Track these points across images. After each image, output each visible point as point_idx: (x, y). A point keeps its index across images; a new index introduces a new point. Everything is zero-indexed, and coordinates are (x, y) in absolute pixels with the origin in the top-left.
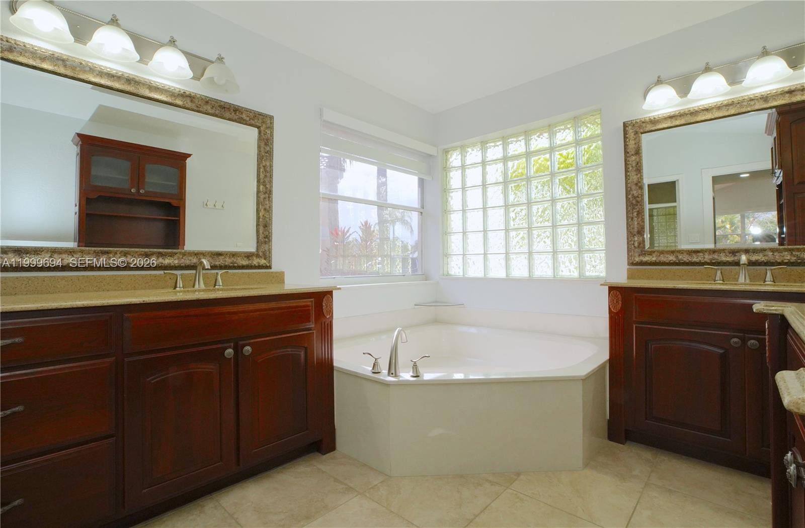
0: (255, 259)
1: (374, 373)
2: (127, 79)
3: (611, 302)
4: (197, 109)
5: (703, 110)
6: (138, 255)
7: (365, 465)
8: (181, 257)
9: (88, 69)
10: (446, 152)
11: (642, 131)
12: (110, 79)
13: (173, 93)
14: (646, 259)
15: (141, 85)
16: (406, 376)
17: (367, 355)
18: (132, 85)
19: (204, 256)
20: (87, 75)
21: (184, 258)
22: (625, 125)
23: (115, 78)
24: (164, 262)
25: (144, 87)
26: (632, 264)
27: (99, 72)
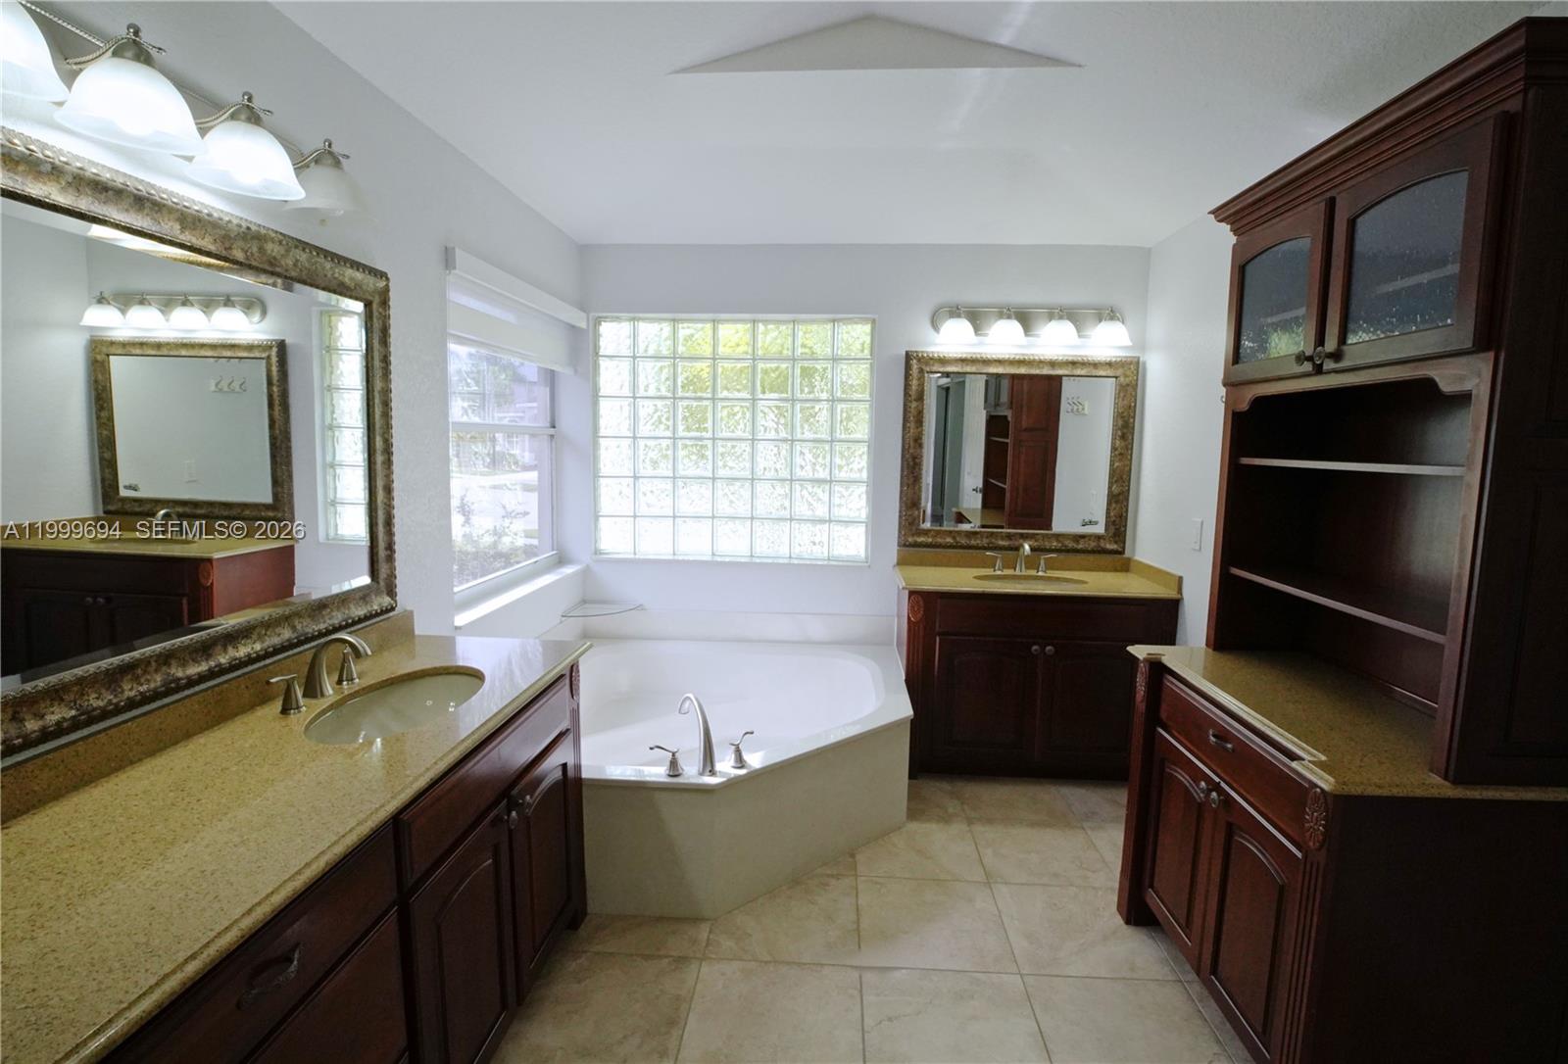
0: (373, 597)
1: (671, 776)
2: (135, 196)
3: (912, 608)
4: (270, 269)
5: (995, 361)
6: (190, 653)
7: (660, 919)
8: (264, 632)
9: (49, 167)
10: (598, 322)
11: (928, 370)
12: (98, 195)
13: (229, 231)
14: (921, 539)
15: (165, 211)
16: (726, 767)
17: (656, 749)
18: (146, 212)
19: (300, 617)
20: (44, 188)
21: (268, 633)
22: (908, 356)
23: (110, 192)
24: (237, 655)
25: (172, 216)
26: (905, 545)
27: (75, 178)
